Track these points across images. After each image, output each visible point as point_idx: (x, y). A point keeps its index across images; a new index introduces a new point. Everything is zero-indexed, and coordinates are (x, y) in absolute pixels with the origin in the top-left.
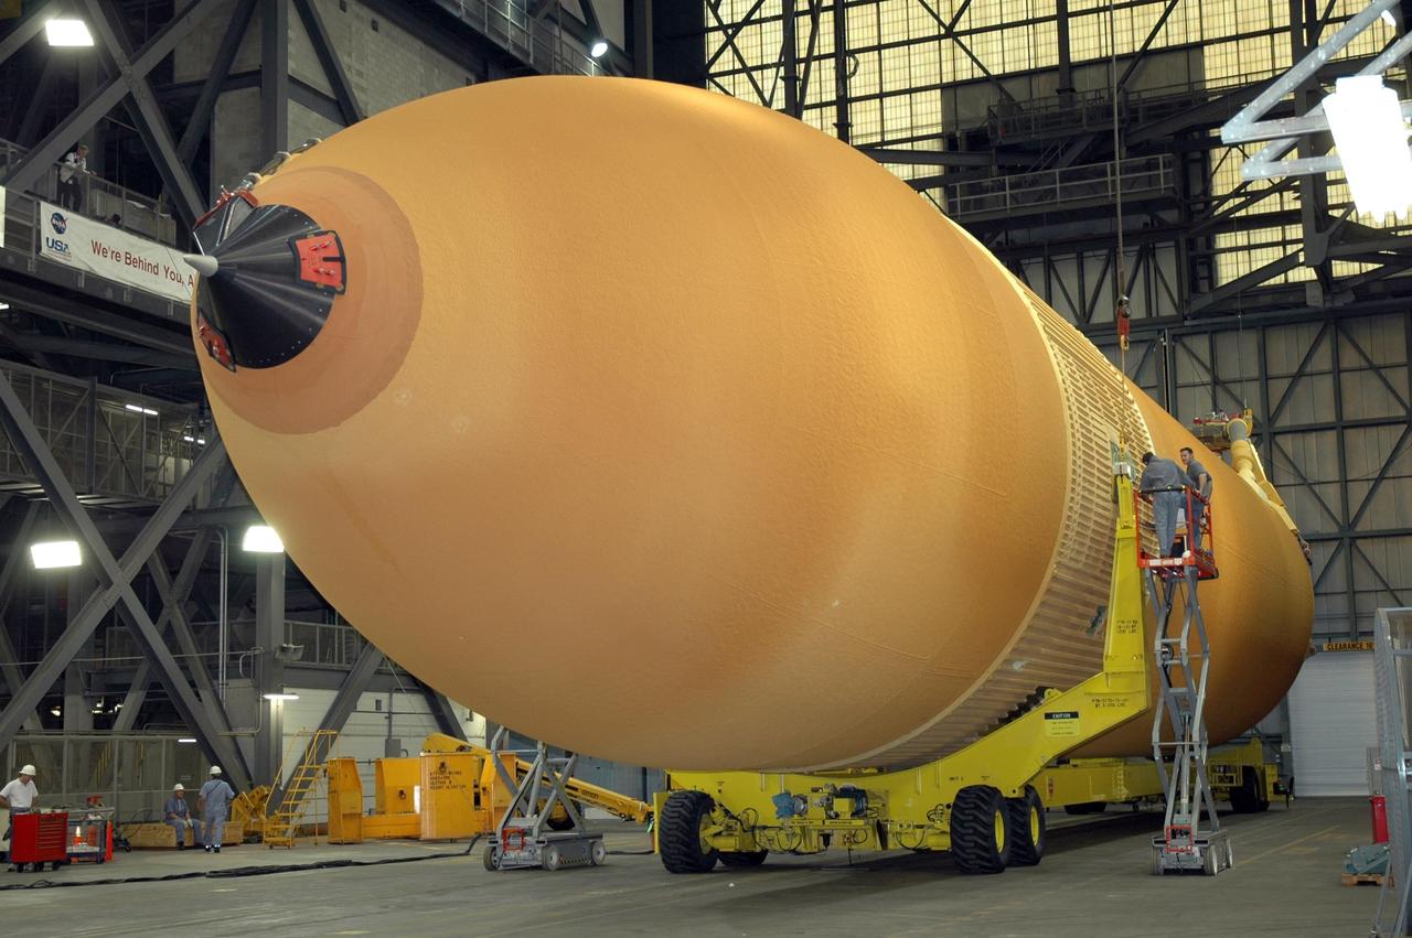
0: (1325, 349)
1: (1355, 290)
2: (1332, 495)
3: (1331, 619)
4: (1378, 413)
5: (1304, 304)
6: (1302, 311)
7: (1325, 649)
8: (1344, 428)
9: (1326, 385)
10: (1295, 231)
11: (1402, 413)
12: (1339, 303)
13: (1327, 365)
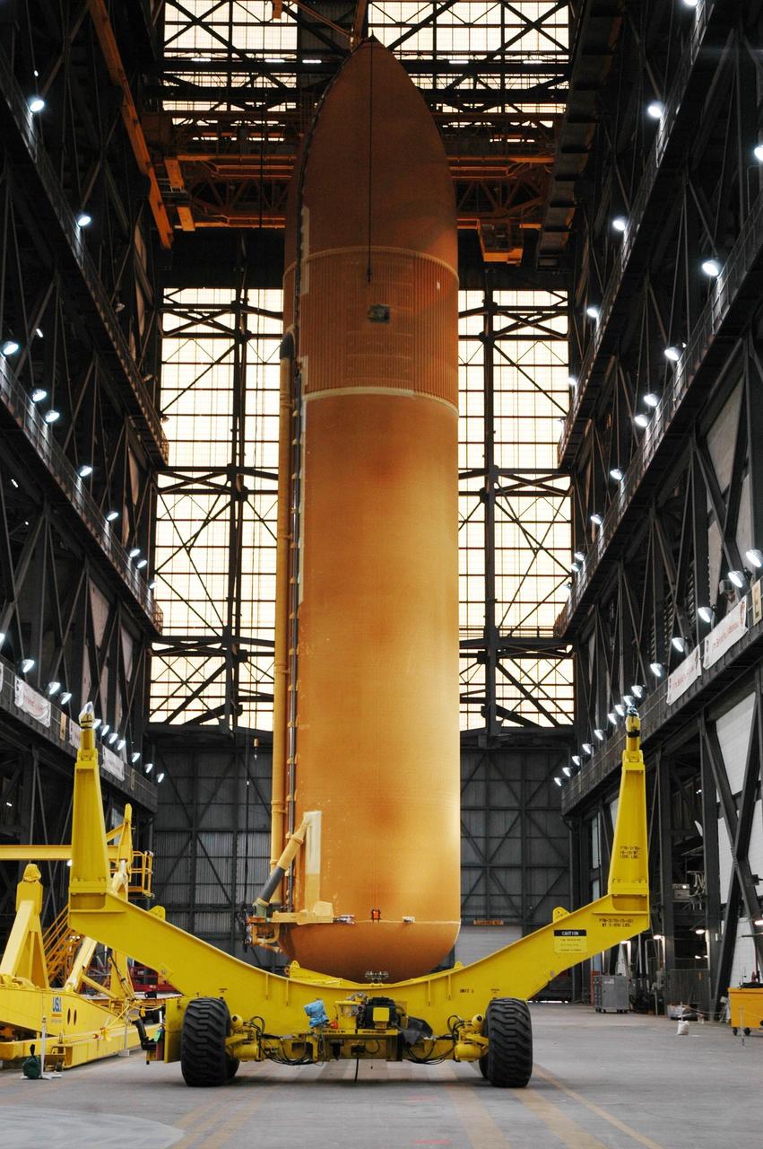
0: (482, 769)
1: (501, 742)
2: (481, 843)
3: (477, 908)
4: (505, 804)
5: (477, 745)
6: (475, 748)
7: (475, 923)
8: (491, 810)
9: (482, 786)
10: (478, 707)
11: (516, 804)
12: (494, 747)
13: (483, 777)
